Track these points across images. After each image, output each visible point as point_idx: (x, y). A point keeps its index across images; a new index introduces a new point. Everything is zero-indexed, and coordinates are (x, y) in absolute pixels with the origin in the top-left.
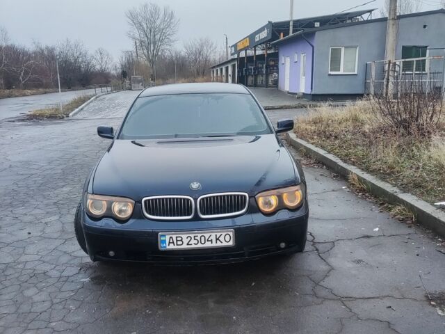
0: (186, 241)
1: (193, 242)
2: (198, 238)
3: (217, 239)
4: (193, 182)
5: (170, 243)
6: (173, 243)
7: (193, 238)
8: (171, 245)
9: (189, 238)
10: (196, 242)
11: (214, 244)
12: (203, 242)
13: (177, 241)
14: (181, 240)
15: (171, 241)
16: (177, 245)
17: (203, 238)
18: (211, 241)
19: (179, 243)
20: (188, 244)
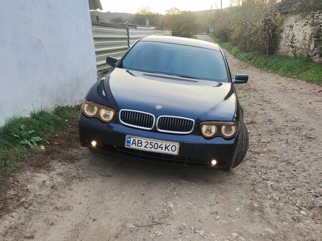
0: (144, 144)
1: (149, 146)
2: (153, 144)
3: (166, 148)
4: (157, 105)
5: (133, 143)
6: (135, 144)
7: (149, 143)
8: (134, 145)
9: (147, 143)
10: (151, 146)
11: (164, 151)
12: (156, 147)
13: (138, 143)
14: (141, 143)
15: (134, 142)
16: (138, 146)
17: (156, 145)
18: (162, 148)
19: (140, 145)
20: (145, 147)
